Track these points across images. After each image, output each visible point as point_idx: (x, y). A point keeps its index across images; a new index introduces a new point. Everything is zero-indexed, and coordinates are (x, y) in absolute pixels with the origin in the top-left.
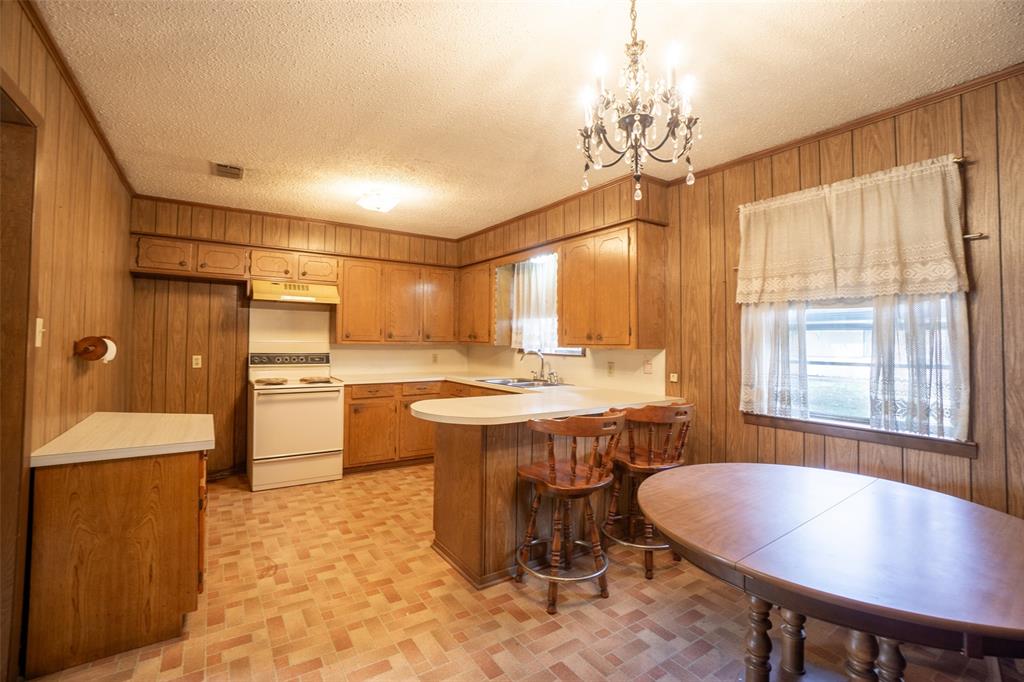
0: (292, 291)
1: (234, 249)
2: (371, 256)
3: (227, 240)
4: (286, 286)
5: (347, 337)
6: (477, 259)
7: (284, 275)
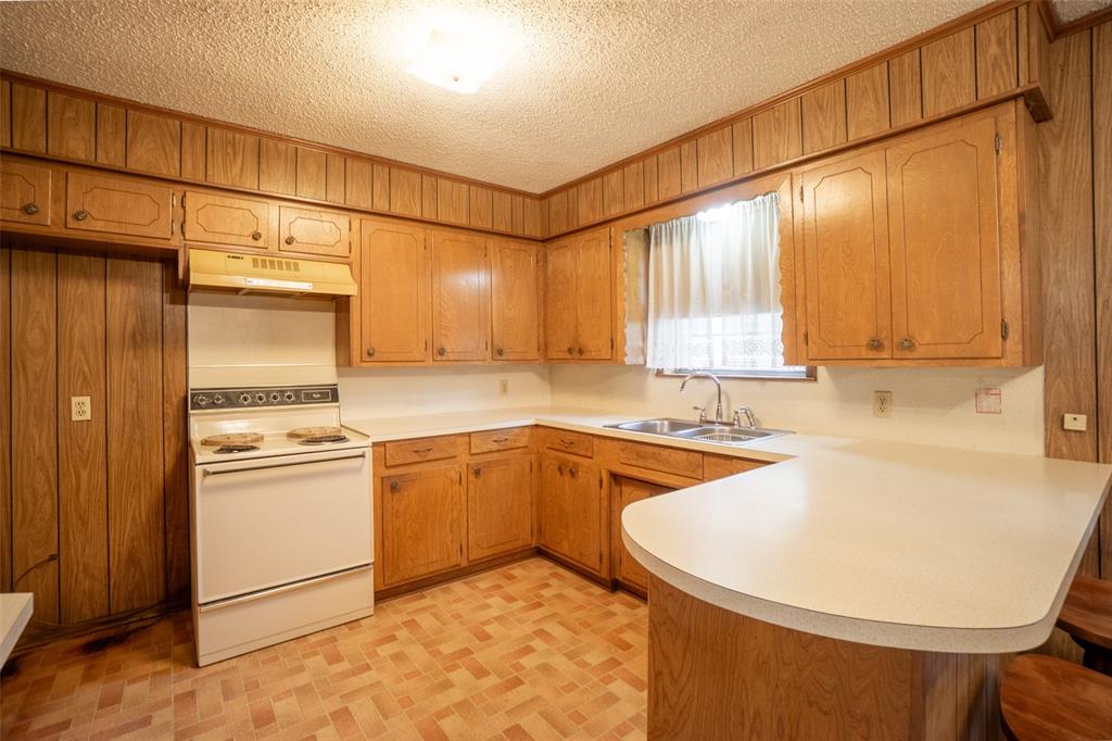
0: (268, 271)
1: (147, 187)
2: (407, 213)
3: (133, 166)
4: (255, 261)
5: (370, 354)
6: (583, 223)
7: (251, 241)
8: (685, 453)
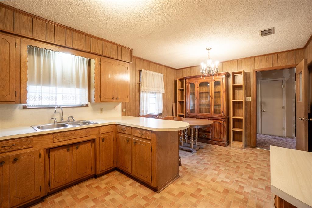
8: (85, 130)
